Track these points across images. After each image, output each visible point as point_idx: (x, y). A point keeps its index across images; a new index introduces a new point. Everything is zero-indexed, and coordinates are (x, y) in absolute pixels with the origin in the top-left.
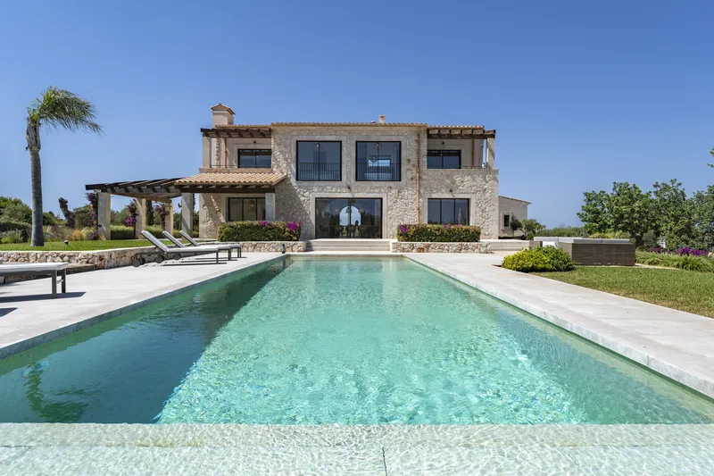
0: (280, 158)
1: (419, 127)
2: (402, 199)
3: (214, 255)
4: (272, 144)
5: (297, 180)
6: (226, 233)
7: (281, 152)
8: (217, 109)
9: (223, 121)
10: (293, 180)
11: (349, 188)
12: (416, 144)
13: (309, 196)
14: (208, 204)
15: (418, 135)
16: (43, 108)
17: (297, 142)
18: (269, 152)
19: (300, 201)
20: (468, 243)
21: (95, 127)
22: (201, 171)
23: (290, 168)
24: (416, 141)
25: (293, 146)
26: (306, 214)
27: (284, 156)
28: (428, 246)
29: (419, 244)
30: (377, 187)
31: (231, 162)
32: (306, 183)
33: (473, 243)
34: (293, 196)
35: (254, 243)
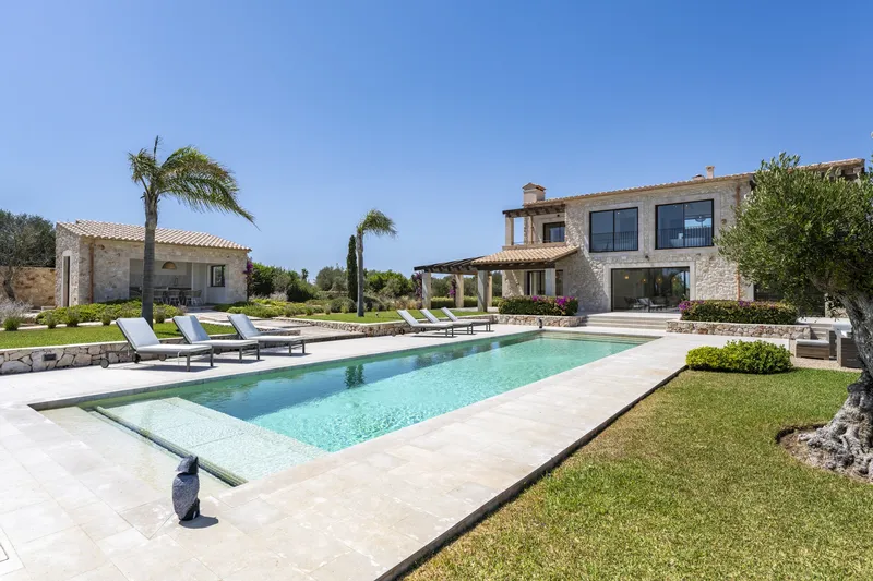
0: (574, 233)
1: (737, 179)
2: (715, 267)
3: (466, 329)
4: (566, 218)
5: (590, 251)
6: (505, 307)
7: (574, 225)
8: (528, 188)
9: (532, 199)
10: (586, 253)
11: (647, 257)
12: (734, 200)
13: (602, 268)
14: (510, 278)
15: (738, 189)
16: (365, 223)
17: (591, 213)
18: (562, 224)
19: (593, 273)
20: (773, 326)
21: (394, 232)
22: (504, 248)
23: (583, 239)
24: (734, 196)
25: (586, 218)
26: (600, 287)
27: (577, 228)
28: (714, 327)
29: (700, 324)
30: (682, 255)
31: (537, 238)
32: (599, 255)
33: (780, 326)
34: (587, 269)
35: (526, 316)
